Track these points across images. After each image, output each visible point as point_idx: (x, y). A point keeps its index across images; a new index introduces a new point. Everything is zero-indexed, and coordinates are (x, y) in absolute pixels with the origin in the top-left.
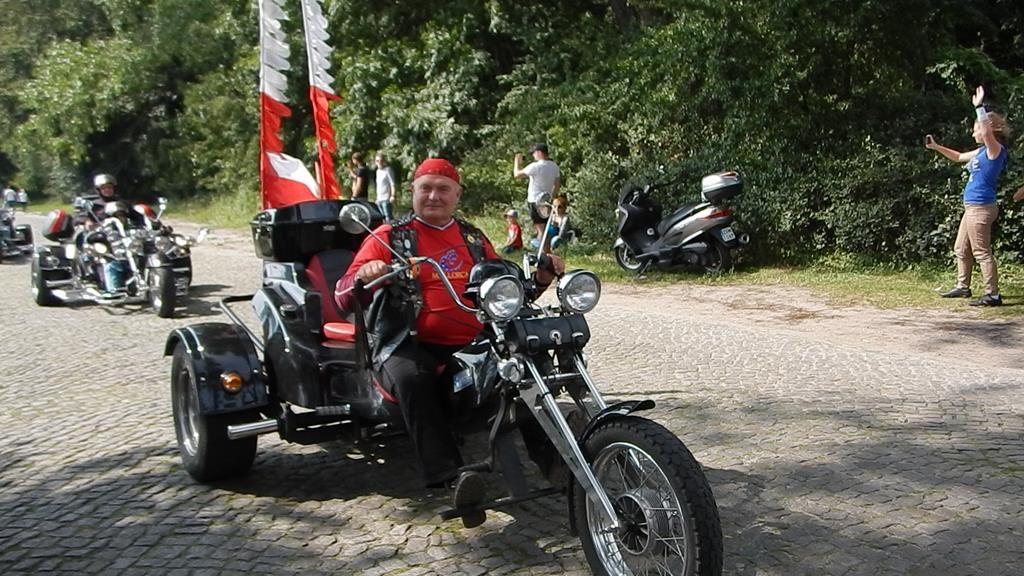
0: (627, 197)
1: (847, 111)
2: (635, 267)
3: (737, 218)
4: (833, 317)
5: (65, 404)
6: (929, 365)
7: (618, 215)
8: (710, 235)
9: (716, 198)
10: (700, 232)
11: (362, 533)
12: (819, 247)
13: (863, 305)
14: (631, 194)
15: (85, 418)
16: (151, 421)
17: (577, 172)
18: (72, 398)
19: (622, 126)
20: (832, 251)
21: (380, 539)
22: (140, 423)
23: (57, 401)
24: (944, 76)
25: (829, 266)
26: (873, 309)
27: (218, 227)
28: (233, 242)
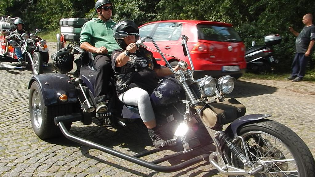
8: (265, 59)
10: (261, 58)
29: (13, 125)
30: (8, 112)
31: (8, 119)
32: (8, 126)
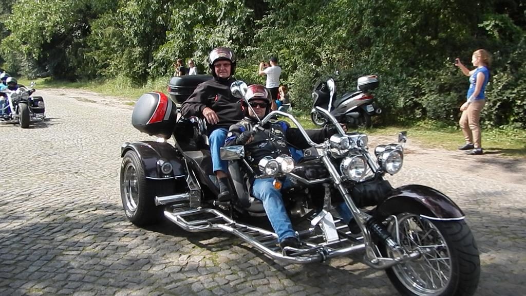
0: (318, 86)
1: (436, 45)
2: (321, 124)
3: (376, 100)
4: (423, 154)
5: (14, 183)
6: (472, 180)
7: (313, 96)
8: (361, 109)
9: (365, 88)
10: (356, 107)
11: (164, 258)
12: (418, 116)
13: (439, 148)
14: (320, 85)
15: (24, 190)
16: (59, 194)
17: (293, 73)
18: (18, 179)
19: (318, 50)
20: (424, 119)
21: (173, 262)
22: (53, 194)
23: (10, 181)
24: (488, 29)
25: (422, 127)
26: (444, 150)
27: (107, 95)
28: (114, 103)
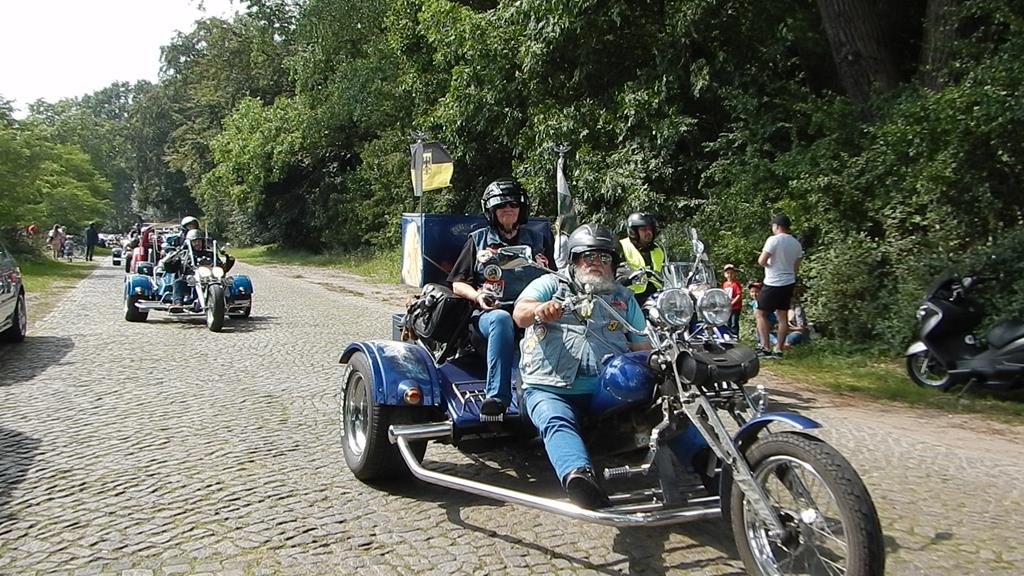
2: (936, 383)
29: (228, 535)
30: (222, 494)
31: (217, 514)
32: (213, 537)
